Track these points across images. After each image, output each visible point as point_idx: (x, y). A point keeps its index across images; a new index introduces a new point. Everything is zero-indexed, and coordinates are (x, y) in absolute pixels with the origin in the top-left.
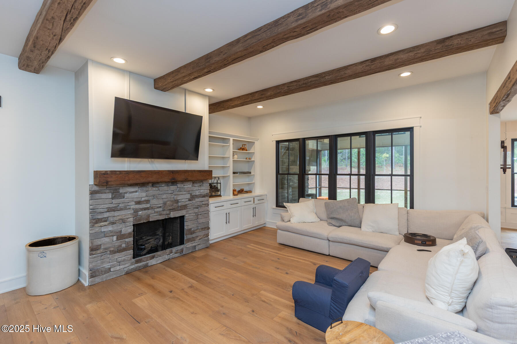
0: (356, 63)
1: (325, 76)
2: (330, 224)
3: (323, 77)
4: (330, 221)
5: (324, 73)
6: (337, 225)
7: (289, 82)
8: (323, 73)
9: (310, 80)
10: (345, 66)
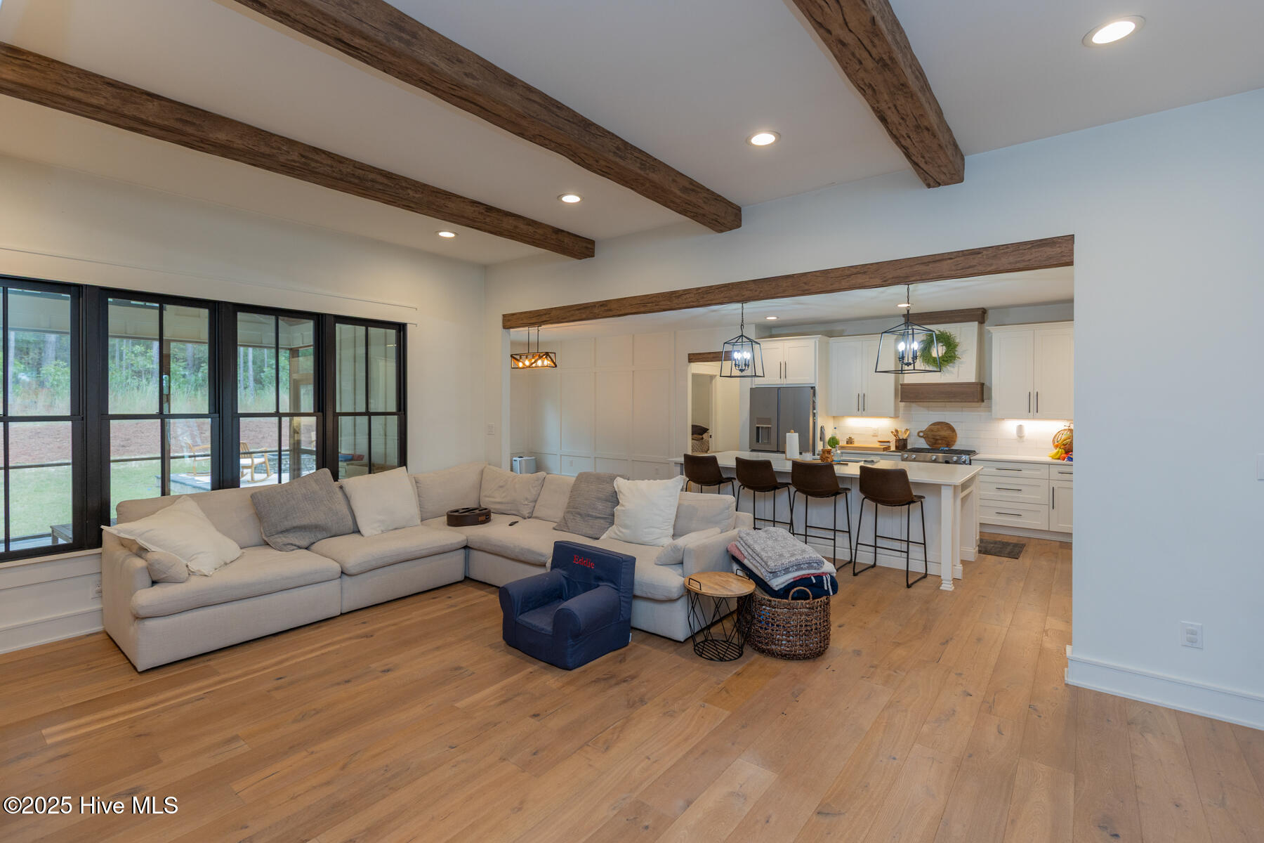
0: (464, 198)
1: (407, 188)
2: (289, 546)
3: (402, 188)
4: (284, 539)
5: (406, 179)
6: (305, 543)
7: (310, 147)
8: (404, 177)
9: (371, 176)
10: (447, 192)
